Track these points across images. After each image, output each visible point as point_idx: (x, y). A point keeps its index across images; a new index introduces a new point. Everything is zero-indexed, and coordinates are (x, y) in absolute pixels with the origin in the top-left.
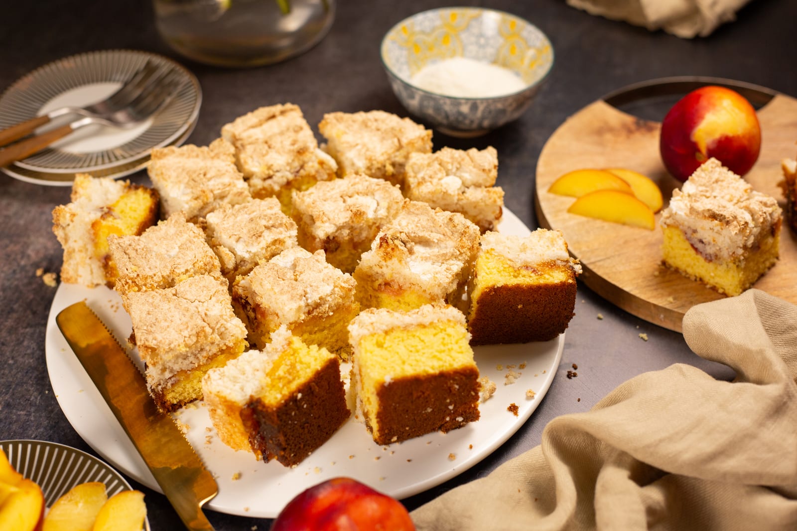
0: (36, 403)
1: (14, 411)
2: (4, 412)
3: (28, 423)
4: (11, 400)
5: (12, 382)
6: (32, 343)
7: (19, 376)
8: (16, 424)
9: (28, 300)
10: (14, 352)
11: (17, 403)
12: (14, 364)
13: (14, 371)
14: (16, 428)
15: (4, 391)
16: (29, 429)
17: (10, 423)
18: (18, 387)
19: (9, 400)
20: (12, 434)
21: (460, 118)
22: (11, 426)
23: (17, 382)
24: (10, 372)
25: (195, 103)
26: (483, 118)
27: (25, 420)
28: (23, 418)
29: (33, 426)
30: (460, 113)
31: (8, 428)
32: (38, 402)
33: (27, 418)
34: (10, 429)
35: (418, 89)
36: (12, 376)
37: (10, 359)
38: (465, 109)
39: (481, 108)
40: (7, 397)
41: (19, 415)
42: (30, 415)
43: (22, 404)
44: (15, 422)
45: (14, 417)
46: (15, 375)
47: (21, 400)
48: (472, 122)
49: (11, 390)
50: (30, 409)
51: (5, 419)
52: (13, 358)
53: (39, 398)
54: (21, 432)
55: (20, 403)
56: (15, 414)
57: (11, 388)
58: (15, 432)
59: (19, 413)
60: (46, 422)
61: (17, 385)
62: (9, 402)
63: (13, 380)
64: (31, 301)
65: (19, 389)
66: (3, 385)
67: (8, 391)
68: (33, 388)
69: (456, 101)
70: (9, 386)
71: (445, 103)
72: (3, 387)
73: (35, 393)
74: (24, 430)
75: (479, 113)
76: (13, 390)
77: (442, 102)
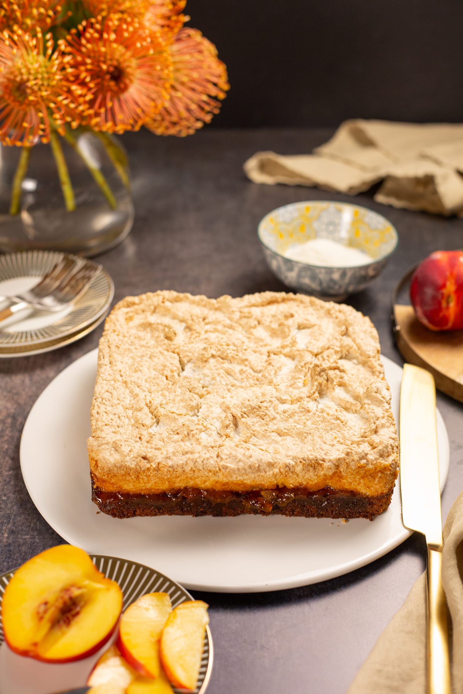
0: (36, 528)
1: (20, 536)
2: (11, 538)
3: (35, 544)
4: (14, 528)
5: (10, 514)
6: (18, 483)
7: (15, 509)
8: (24, 546)
9: (4, 449)
10: (5, 490)
11: (20, 530)
12: (7, 500)
13: (9, 505)
14: (25, 549)
15: (5, 521)
16: (37, 549)
17: (19, 546)
18: (17, 517)
19: (12, 528)
20: (23, 554)
21: (332, 285)
22: (20, 547)
23: (14, 513)
24: (6, 506)
25: (110, 291)
26: (349, 284)
27: (31, 542)
28: (29, 541)
29: (40, 546)
30: (332, 280)
31: (18, 550)
32: (38, 528)
33: (33, 540)
34: (21, 551)
35: (297, 263)
36: (8, 509)
37: (3, 496)
38: (336, 276)
39: (349, 274)
40: (10, 526)
41: (25, 539)
42: (35, 538)
43: (24, 530)
44: (23, 544)
45: (21, 540)
46: (11, 508)
47: (23, 527)
48: (340, 287)
49: (11, 520)
50: (33, 533)
51: (13, 543)
52: (5, 495)
53: (38, 524)
54: (31, 552)
55: (22, 530)
56: (21, 539)
57: (11, 519)
58: (25, 552)
59: (24, 537)
60: (50, 542)
61: (15, 515)
62: (13, 530)
63: (10, 512)
64: (7, 449)
65: (19, 519)
66: (3, 517)
67: (9, 521)
68: (30, 517)
69: (330, 270)
70: (9, 517)
71: (320, 272)
72: (3, 518)
73: (34, 521)
74: (33, 550)
75: (347, 279)
76: (13, 520)
77: (317, 271)
